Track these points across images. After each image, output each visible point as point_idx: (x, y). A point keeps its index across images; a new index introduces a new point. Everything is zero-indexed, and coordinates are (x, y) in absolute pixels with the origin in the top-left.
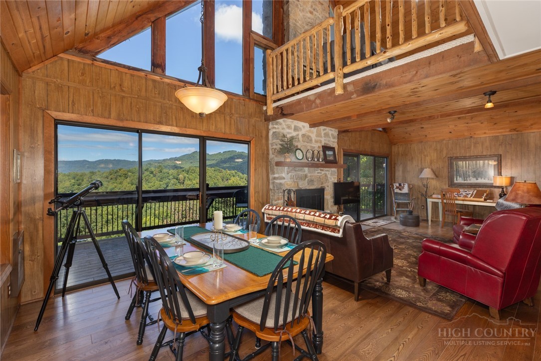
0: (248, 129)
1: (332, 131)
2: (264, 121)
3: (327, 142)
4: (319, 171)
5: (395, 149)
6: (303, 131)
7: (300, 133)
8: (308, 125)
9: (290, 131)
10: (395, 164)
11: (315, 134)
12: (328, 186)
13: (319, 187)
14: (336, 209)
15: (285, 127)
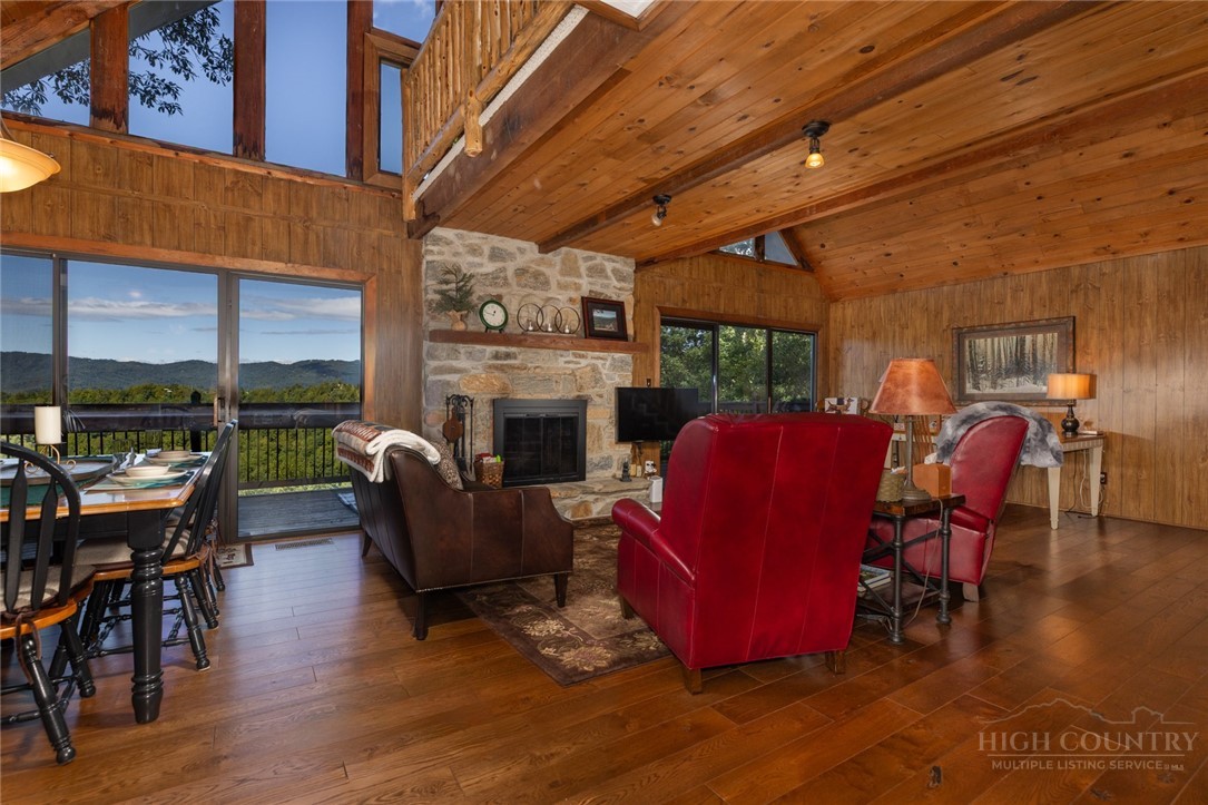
0: (359, 253)
1: (614, 261)
2: (406, 236)
3: (598, 288)
4: (571, 358)
5: (836, 312)
6: (520, 261)
7: (511, 267)
8: (535, 247)
9: (477, 260)
10: (838, 350)
11: (558, 268)
12: (601, 396)
13: (573, 394)
14: (629, 452)
15: (461, 250)
